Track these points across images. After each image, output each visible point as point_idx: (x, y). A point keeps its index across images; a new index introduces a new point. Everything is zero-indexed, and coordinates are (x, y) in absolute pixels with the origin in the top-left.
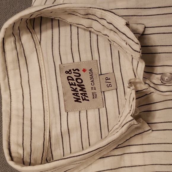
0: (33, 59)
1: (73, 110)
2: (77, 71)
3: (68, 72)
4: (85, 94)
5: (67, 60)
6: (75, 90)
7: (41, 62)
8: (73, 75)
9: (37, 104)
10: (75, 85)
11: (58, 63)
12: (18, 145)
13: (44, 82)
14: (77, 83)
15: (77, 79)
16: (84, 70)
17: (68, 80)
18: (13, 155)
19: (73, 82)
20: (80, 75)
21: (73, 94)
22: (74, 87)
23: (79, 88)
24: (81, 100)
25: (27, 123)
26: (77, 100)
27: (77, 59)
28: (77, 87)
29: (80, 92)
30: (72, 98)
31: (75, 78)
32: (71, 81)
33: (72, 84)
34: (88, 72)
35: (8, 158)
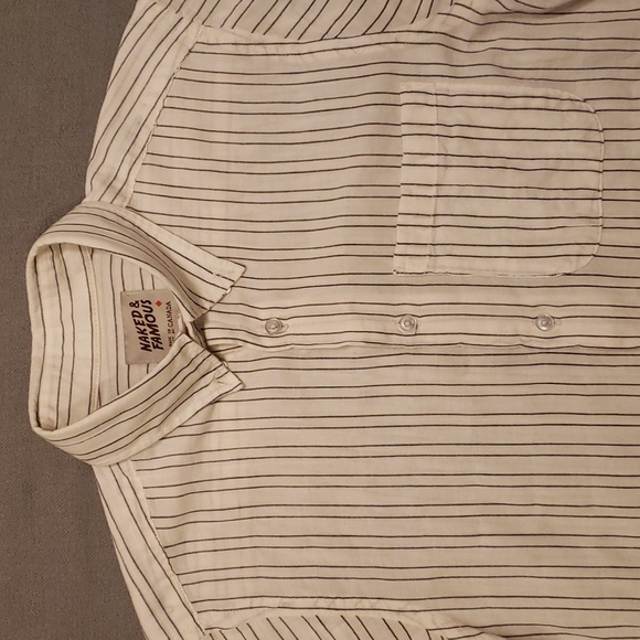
0: (79, 280)
1: (138, 361)
2: (147, 304)
3: (134, 305)
4: (157, 340)
5: (133, 285)
6: (142, 332)
7: (92, 287)
8: (140, 310)
9: (83, 350)
10: (143, 324)
11: (119, 289)
12: (50, 407)
13: (95, 318)
14: (146, 322)
15: (146, 316)
16: (159, 304)
17: (134, 316)
18: (41, 421)
19: (140, 319)
20: (152, 311)
21: (140, 338)
22: (142, 328)
23: (149, 330)
24: (151, 348)
25: (66, 377)
26: (146, 348)
27: (148, 286)
28: (146, 327)
29: (150, 336)
30: (137, 345)
31: (143, 314)
32: (137, 319)
33: (139, 323)
34: (164, 306)
35: (33, 423)
